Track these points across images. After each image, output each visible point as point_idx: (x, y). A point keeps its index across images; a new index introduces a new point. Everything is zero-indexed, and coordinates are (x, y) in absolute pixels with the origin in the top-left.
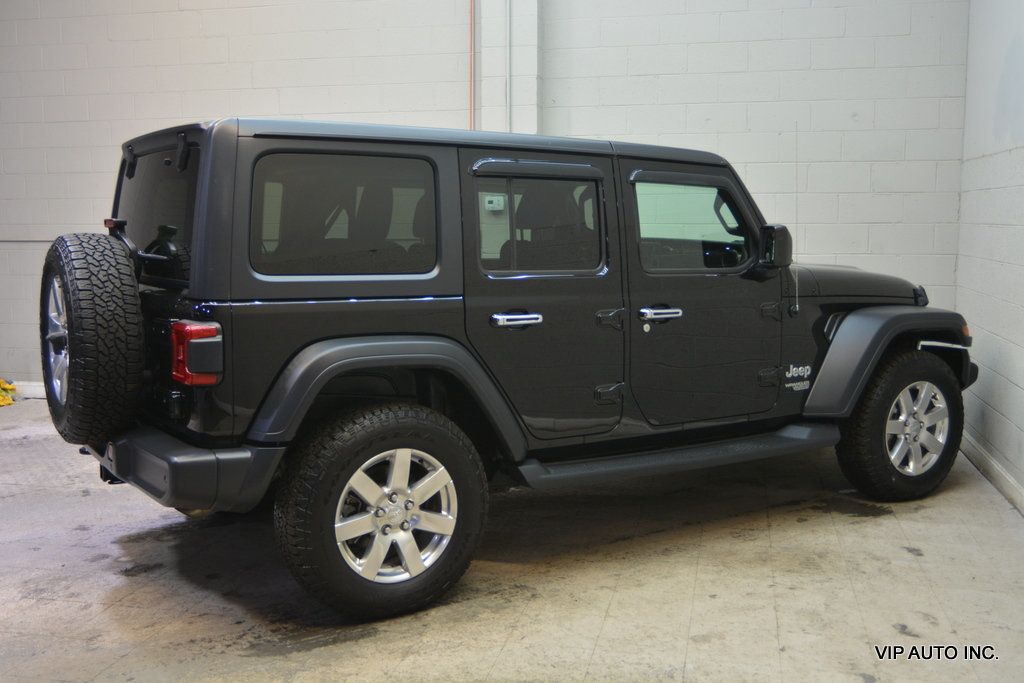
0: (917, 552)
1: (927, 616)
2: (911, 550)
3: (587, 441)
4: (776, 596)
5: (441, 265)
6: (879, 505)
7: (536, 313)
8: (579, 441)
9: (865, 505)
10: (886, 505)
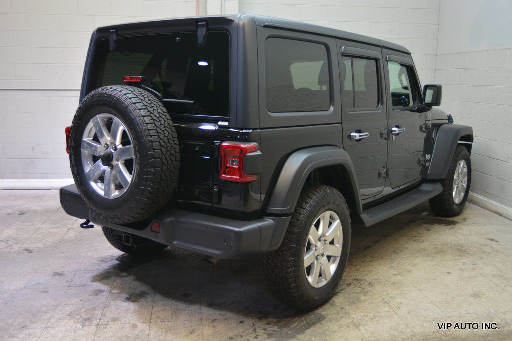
0: (495, 240)
3: (376, 199)
5: (334, 105)
6: (448, 219)
7: (367, 132)
8: (372, 199)
9: (442, 219)
10: (451, 219)
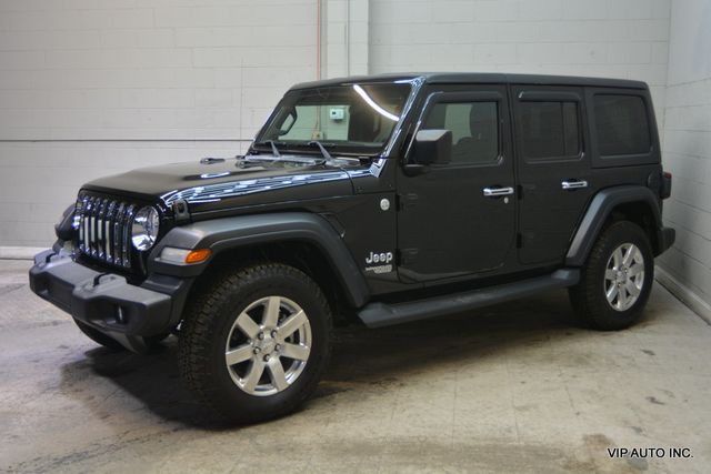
0: (650, 353)
1: (666, 392)
2: (646, 352)
4: (565, 382)
